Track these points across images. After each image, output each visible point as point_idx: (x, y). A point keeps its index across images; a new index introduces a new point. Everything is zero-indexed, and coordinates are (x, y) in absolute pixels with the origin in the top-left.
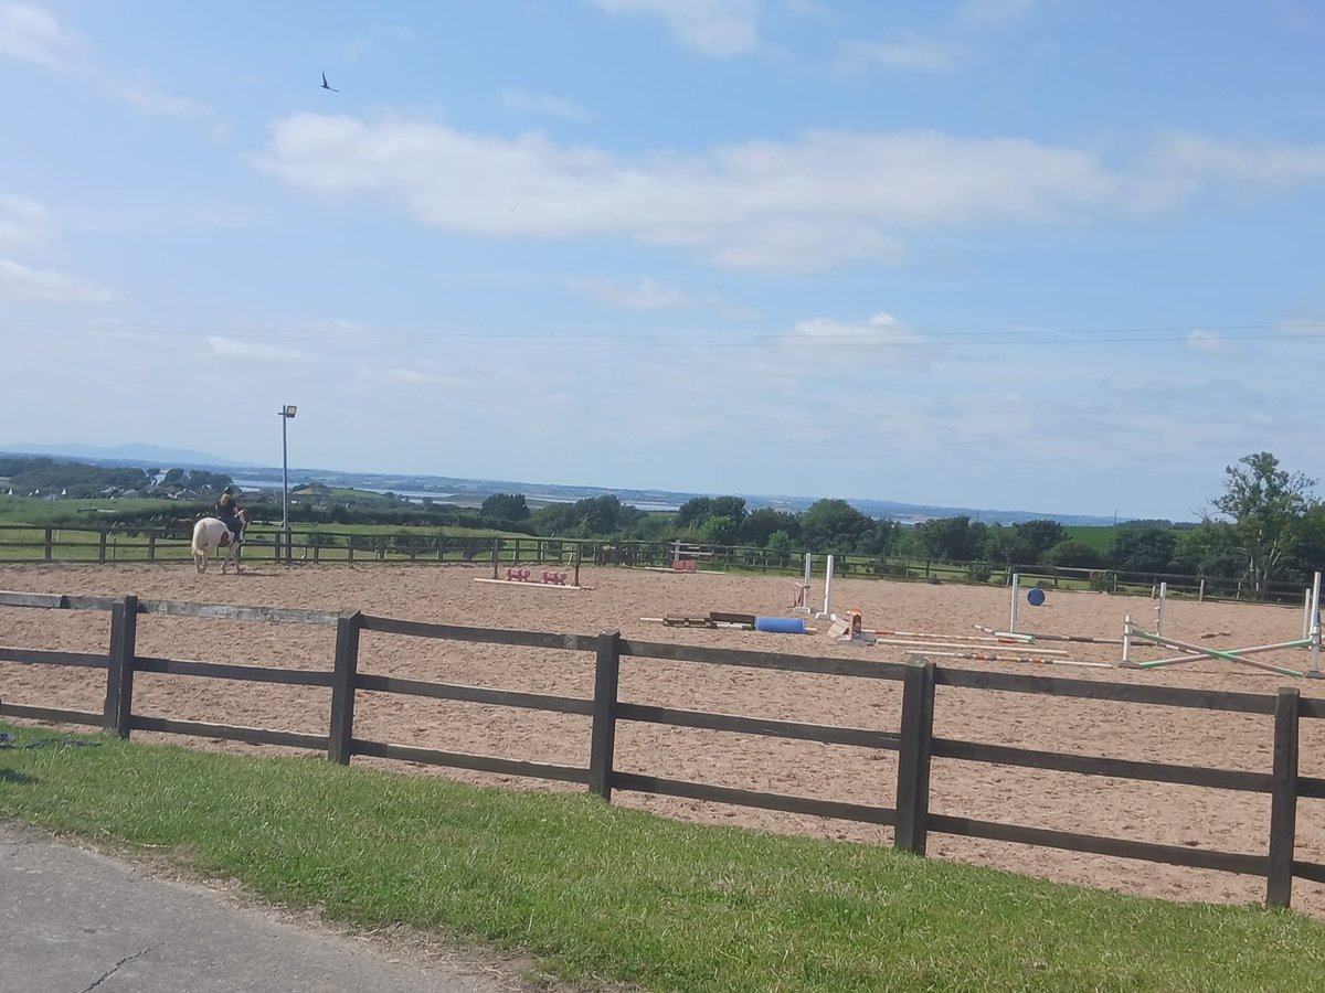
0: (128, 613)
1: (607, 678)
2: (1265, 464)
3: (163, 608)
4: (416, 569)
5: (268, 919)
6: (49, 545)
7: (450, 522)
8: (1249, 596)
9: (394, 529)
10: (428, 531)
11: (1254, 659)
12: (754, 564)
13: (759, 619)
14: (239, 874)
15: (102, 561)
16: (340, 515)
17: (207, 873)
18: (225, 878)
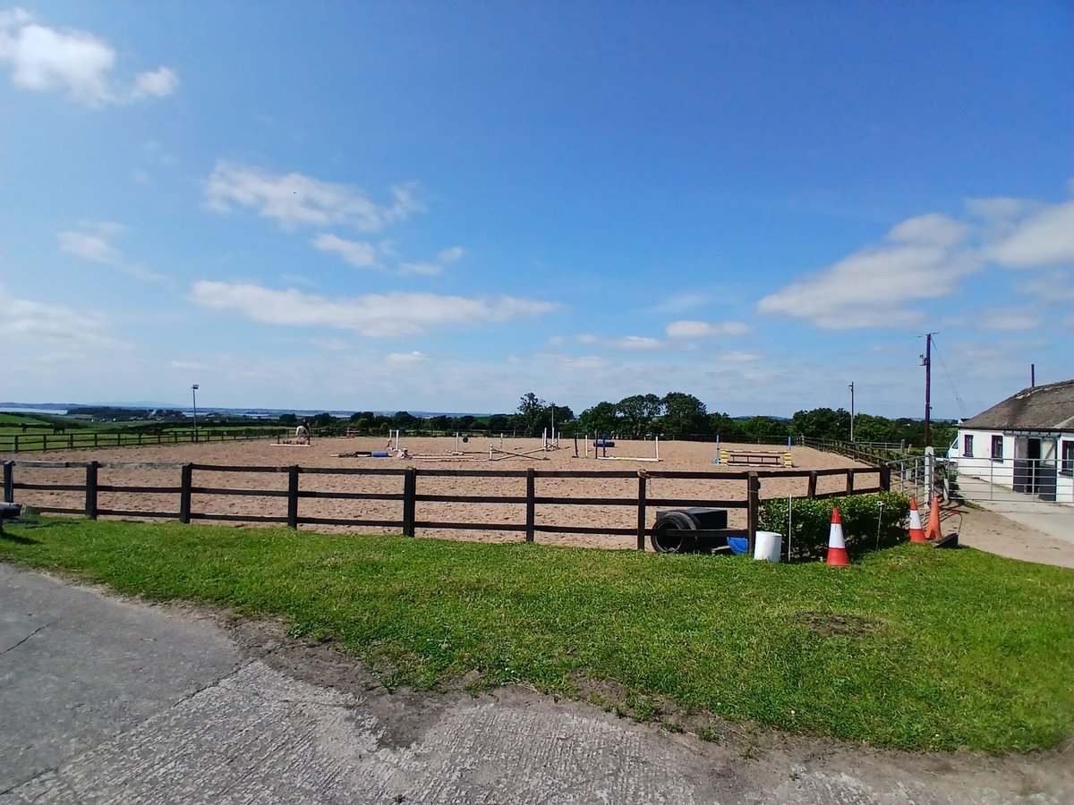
0: (93, 468)
1: (294, 482)
2: (531, 396)
3: (109, 465)
4: (248, 442)
5: (117, 601)
6: (96, 440)
7: (267, 425)
8: (528, 436)
9: (245, 428)
10: (257, 428)
11: (528, 455)
12: (376, 434)
13: (373, 453)
14: (109, 581)
15: (119, 445)
16: (223, 424)
17: (95, 582)
18: (103, 583)
